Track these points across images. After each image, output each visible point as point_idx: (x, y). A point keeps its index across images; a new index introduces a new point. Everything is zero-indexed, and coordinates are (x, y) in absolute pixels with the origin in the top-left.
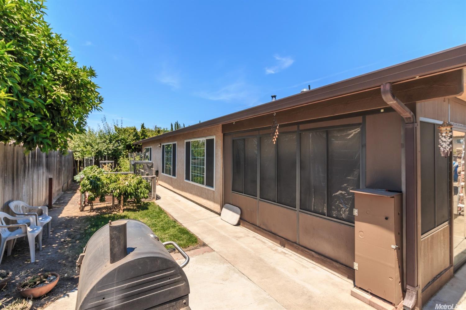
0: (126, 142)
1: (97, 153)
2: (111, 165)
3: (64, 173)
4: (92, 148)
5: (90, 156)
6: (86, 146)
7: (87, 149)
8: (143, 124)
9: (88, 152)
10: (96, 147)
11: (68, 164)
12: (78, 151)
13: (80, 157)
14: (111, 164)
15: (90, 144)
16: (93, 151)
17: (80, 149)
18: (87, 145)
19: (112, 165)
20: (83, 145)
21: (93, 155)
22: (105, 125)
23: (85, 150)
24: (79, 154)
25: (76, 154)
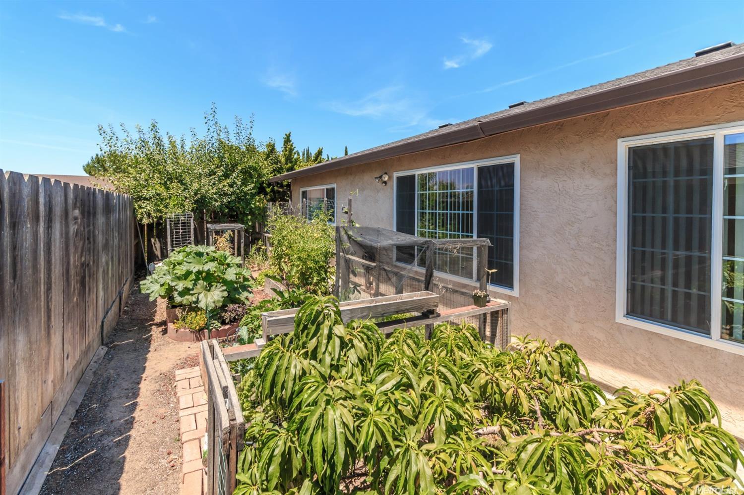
0: (260, 176)
1: (196, 202)
2: (232, 236)
3: (105, 273)
4: (185, 189)
5: (179, 211)
6: (168, 183)
7: (172, 191)
8: (289, 135)
9: (174, 201)
10: (196, 186)
11: (121, 239)
12: (146, 199)
13: (154, 215)
14: (231, 233)
15: (177, 178)
16: (186, 198)
17: (152, 192)
18: (171, 180)
19: (234, 233)
20: (159, 181)
21: (186, 207)
22: (212, 130)
23: (165, 194)
24: (149, 207)
25: (140, 207)
